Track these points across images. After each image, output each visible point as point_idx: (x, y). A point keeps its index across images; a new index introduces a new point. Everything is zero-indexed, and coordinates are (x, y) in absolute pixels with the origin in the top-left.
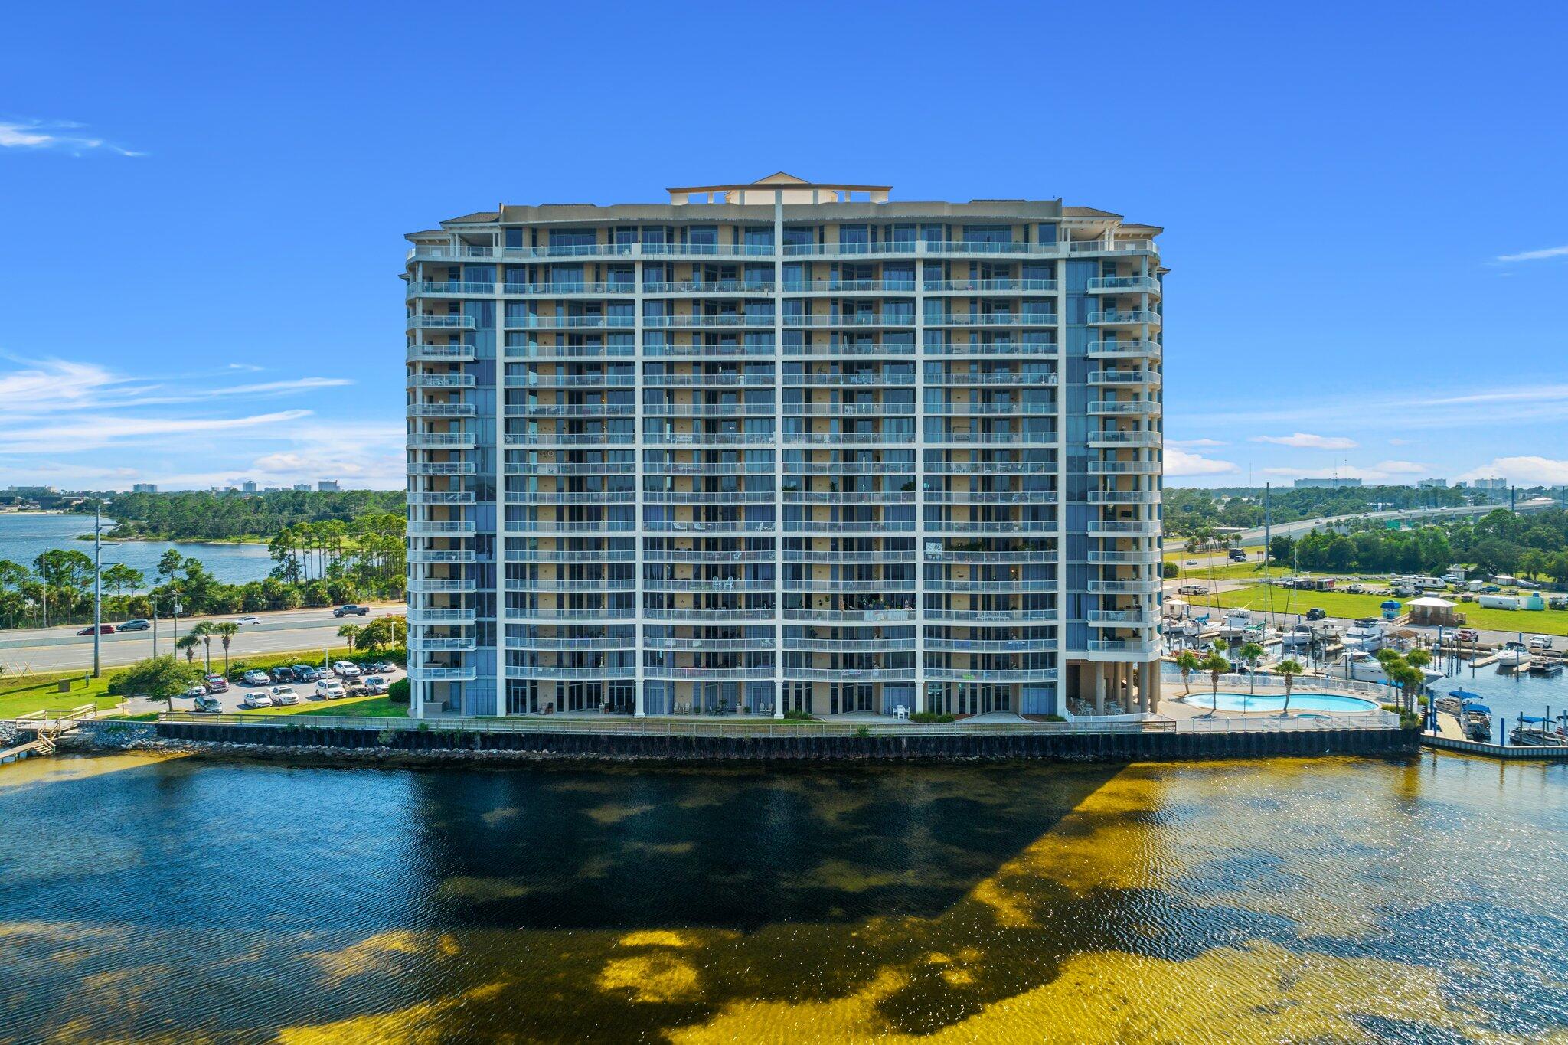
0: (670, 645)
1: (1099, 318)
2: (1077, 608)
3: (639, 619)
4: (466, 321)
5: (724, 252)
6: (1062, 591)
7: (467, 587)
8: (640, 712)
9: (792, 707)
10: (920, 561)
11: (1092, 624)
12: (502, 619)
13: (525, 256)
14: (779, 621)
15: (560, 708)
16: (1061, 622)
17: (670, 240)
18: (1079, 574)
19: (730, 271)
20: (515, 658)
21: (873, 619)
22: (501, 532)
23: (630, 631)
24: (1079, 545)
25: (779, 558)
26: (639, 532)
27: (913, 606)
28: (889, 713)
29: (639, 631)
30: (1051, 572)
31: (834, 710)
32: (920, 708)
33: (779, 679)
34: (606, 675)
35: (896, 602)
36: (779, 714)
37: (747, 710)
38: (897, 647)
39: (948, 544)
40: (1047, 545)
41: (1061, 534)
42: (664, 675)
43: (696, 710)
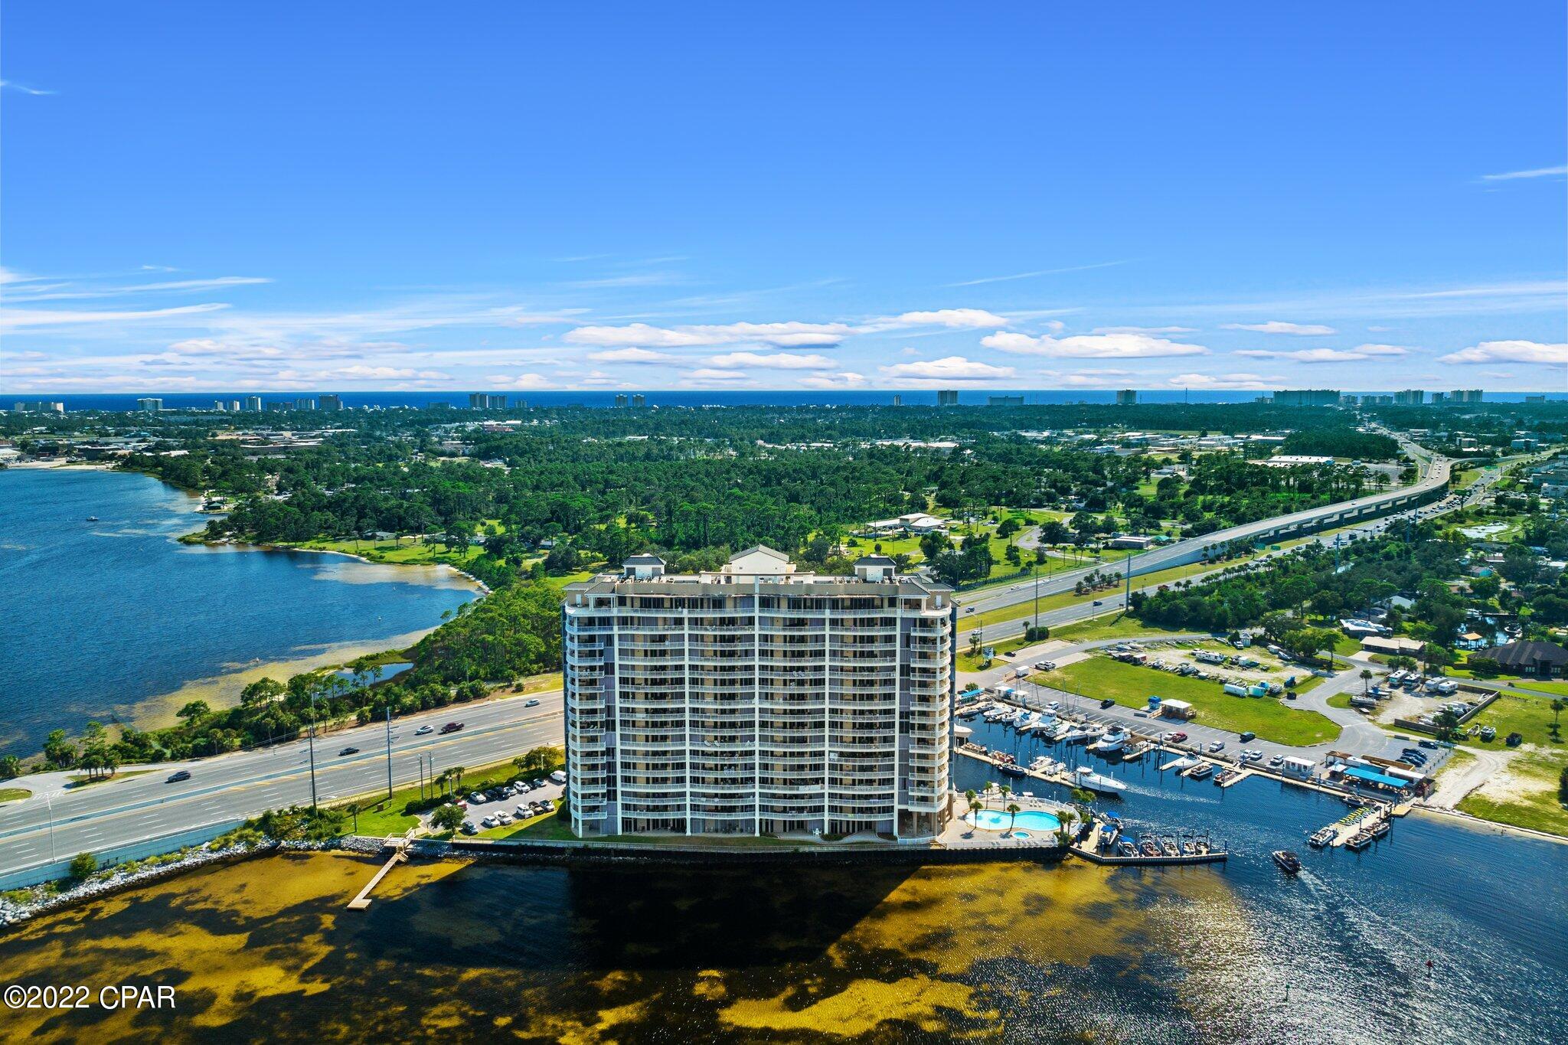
0: (703, 802)
1: (916, 648)
2: (904, 784)
3: (688, 788)
4: (599, 646)
5: (729, 613)
6: (896, 777)
7: (601, 774)
8: (688, 833)
9: (764, 829)
10: (827, 762)
11: (910, 794)
12: (619, 788)
13: (627, 612)
14: (757, 790)
15: (648, 829)
16: (896, 791)
17: (702, 607)
18: (905, 769)
19: (732, 621)
20: (626, 807)
21: (803, 790)
22: (619, 747)
23: (683, 794)
24: (905, 755)
25: (757, 760)
26: (688, 747)
27: (823, 783)
28: (811, 833)
29: (688, 794)
30: (892, 767)
31: (785, 830)
32: (826, 832)
33: (757, 817)
34: (671, 816)
35: (817, 781)
36: (757, 834)
37: (742, 831)
38: (816, 803)
39: (842, 754)
40: (891, 754)
41: (896, 749)
42: (700, 816)
43: (716, 831)
